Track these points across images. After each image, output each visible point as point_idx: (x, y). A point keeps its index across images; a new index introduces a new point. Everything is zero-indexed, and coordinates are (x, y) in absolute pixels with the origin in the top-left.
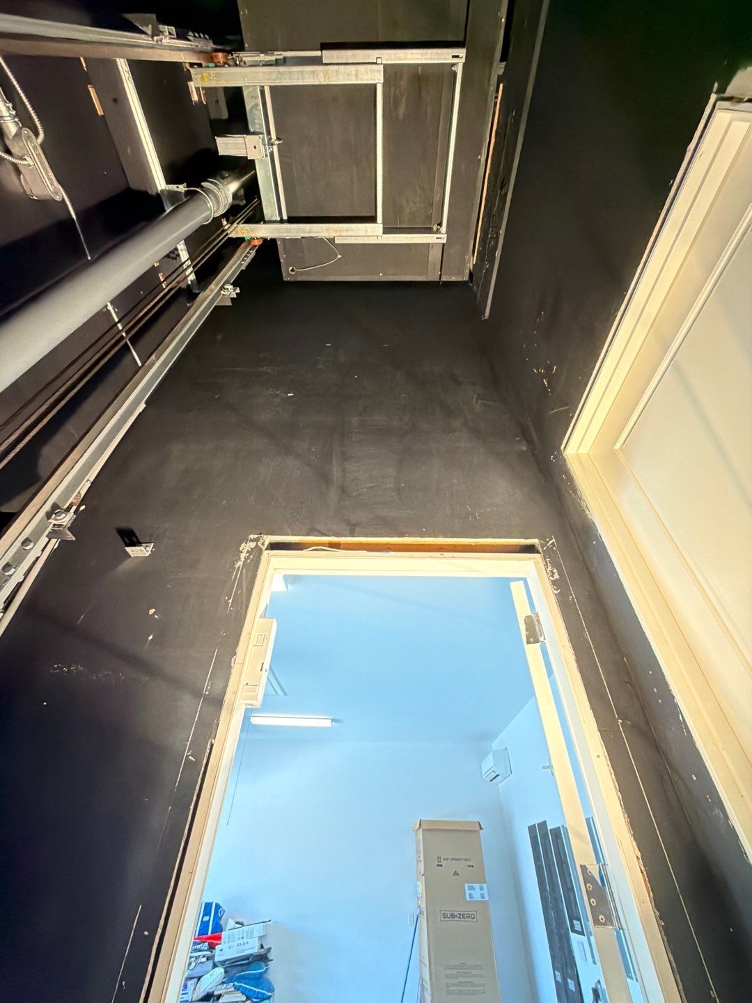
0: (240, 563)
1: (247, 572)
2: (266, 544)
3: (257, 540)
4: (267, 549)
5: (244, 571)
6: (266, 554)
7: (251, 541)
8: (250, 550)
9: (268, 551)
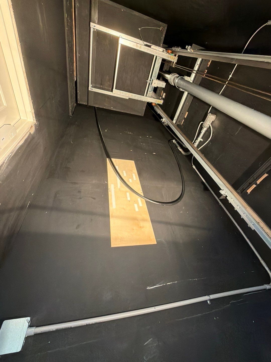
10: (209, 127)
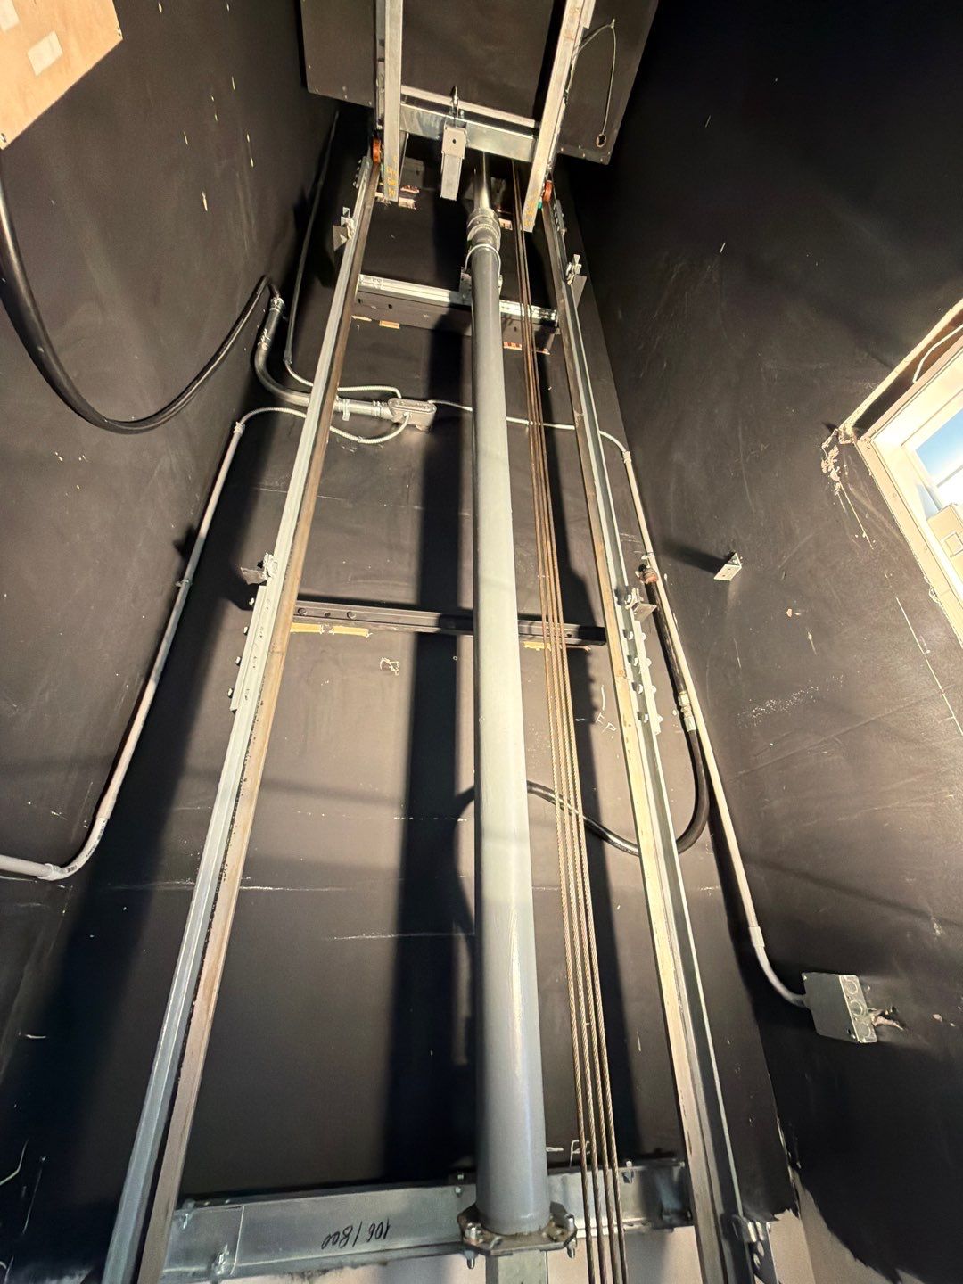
0: (838, 486)
1: (857, 489)
2: (850, 431)
3: (835, 441)
4: (858, 437)
5: (851, 489)
6: (861, 445)
7: (828, 450)
8: (836, 460)
9: (862, 438)
10: (395, 421)
